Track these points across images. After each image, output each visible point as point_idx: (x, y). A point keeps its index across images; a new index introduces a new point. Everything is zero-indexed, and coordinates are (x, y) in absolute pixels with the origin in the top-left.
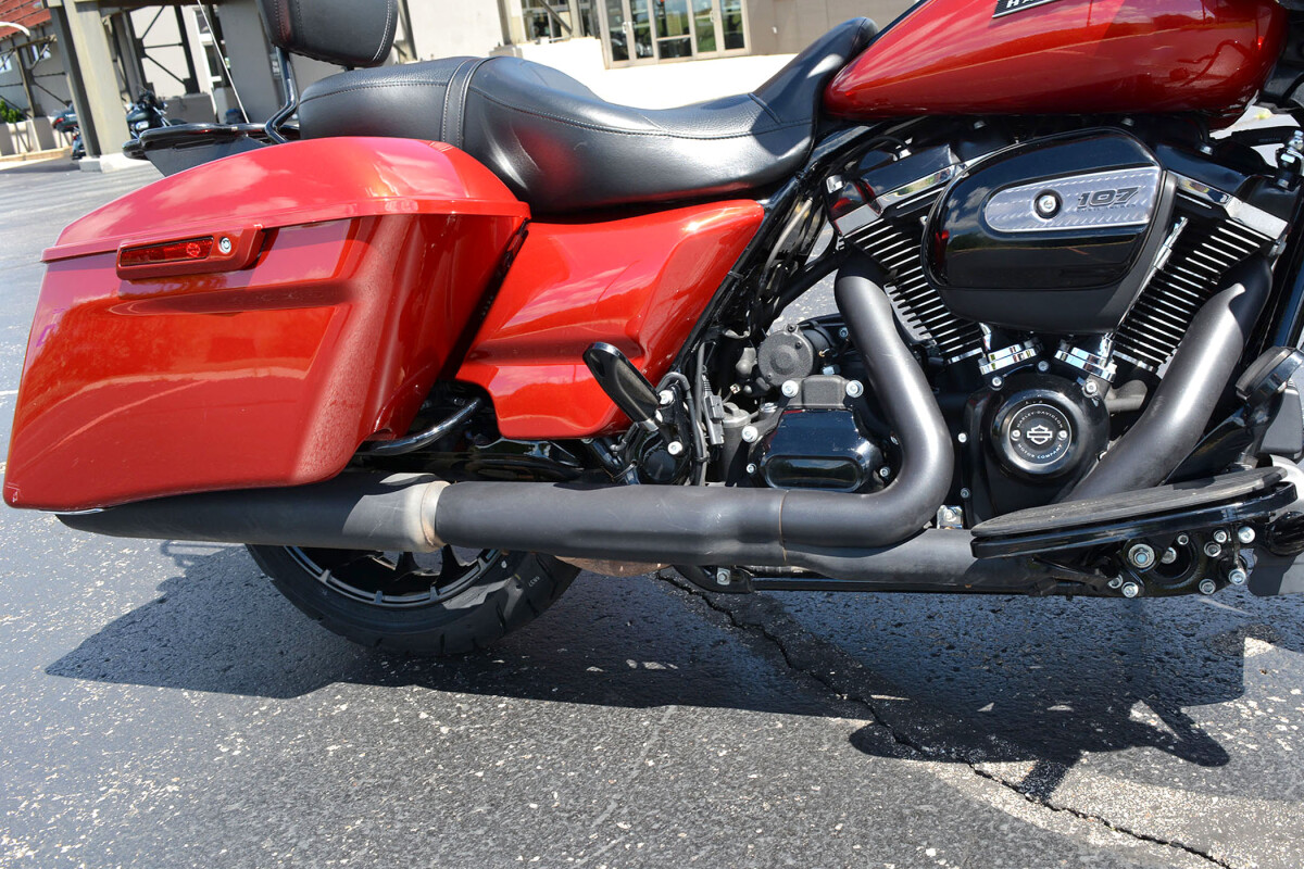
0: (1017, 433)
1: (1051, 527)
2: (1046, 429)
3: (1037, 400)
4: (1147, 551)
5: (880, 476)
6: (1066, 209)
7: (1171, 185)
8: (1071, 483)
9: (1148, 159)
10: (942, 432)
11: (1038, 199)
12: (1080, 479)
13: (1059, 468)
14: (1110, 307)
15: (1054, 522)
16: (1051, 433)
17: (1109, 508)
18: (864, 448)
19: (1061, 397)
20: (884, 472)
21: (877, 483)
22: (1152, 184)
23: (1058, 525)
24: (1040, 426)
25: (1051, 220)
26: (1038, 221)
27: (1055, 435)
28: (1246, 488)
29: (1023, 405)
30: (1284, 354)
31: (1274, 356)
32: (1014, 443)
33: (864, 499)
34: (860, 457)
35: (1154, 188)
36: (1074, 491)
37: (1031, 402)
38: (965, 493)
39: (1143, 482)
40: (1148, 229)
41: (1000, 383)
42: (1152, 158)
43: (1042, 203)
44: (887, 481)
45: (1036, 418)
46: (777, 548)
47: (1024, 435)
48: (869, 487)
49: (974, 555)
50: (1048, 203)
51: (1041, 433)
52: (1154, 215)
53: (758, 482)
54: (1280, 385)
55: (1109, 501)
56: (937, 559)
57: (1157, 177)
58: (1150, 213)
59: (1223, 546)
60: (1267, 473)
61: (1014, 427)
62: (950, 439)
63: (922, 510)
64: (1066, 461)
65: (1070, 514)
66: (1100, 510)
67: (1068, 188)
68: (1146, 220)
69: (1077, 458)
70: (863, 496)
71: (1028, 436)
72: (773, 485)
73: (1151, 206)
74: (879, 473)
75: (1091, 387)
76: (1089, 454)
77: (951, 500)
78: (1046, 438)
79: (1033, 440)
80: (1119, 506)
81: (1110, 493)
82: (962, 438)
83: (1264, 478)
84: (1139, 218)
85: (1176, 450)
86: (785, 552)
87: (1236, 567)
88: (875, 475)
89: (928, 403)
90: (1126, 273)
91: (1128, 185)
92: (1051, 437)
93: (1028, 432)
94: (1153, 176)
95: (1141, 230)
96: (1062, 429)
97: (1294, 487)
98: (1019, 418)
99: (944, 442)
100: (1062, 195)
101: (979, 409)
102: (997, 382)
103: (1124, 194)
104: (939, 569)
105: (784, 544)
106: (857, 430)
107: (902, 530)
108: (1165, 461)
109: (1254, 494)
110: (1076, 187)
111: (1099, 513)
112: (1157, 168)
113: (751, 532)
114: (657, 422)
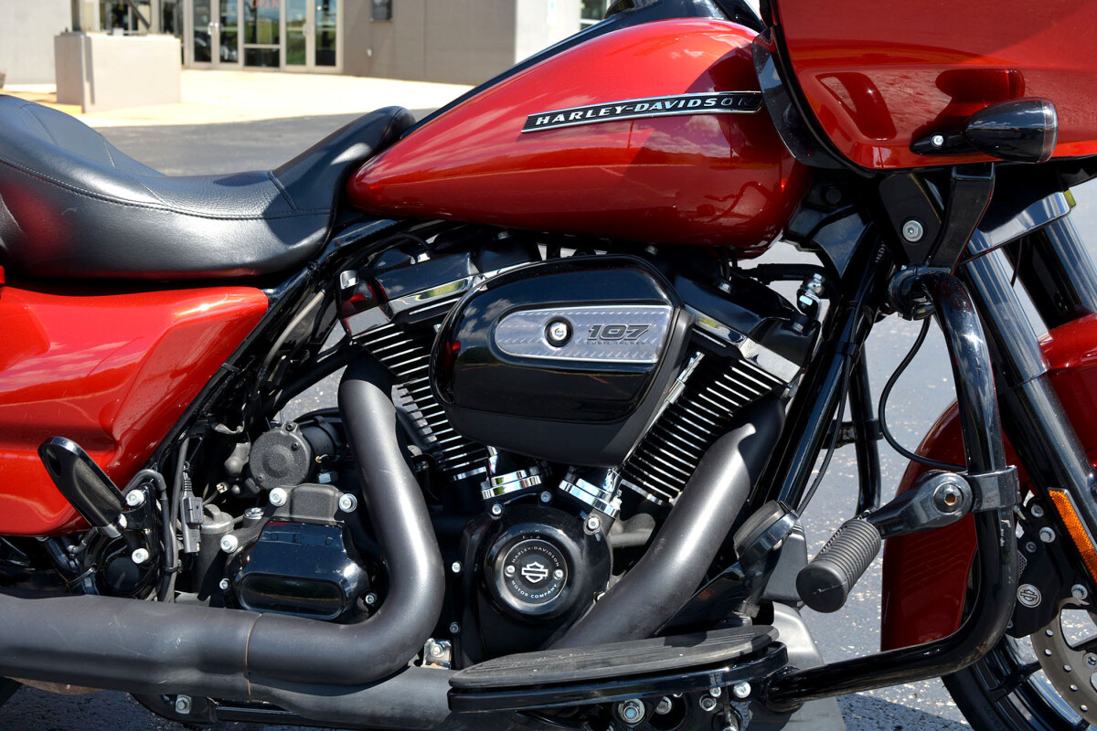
0: (511, 569)
1: (531, 682)
2: (542, 567)
3: (535, 535)
4: (637, 705)
5: (365, 603)
6: (577, 338)
7: (683, 325)
8: (565, 626)
9: (660, 297)
10: (434, 561)
11: (549, 325)
12: (573, 623)
13: (552, 610)
14: (614, 444)
15: (536, 677)
16: (546, 571)
17: (594, 664)
18: (351, 570)
19: (560, 534)
20: (370, 599)
21: (361, 611)
22: (663, 323)
23: (538, 681)
24: (536, 563)
25: (559, 349)
26: (547, 348)
27: (551, 574)
28: (734, 652)
29: (519, 539)
30: (777, 515)
31: (767, 517)
32: (507, 579)
33: (343, 630)
34: (345, 581)
35: (665, 328)
36: (567, 635)
37: (528, 536)
38: (454, 628)
39: (637, 631)
40: (656, 368)
41: (500, 512)
42: (665, 296)
43: (553, 329)
44: (372, 609)
45: (532, 553)
46: (241, 681)
47: (518, 570)
48: (351, 616)
49: (450, 707)
50: (559, 331)
51: (536, 570)
52: (663, 355)
53: (229, 601)
54: (774, 543)
55: (597, 654)
56: (416, 702)
57: (668, 316)
58: (659, 352)
59: (718, 700)
60: (759, 634)
61: (507, 564)
62: (442, 568)
63: (403, 647)
64: (558, 604)
65: (553, 668)
66: (584, 666)
67: (581, 318)
68: (654, 360)
69: (572, 599)
70: (342, 626)
71: (523, 573)
72: (245, 605)
73: (661, 346)
74: (364, 599)
75: (593, 523)
76: (585, 596)
77: (440, 633)
78: (541, 576)
79: (527, 577)
80: (605, 663)
81: (603, 641)
82: (456, 567)
83: (754, 640)
84: (648, 357)
85: (672, 598)
86: (249, 685)
87: (729, 724)
88: (360, 602)
89: (422, 529)
90: (633, 411)
91: (639, 322)
92: (546, 575)
93: (523, 569)
94: (664, 315)
95: (650, 369)
96: (558, 568)
97: (785, 649)
98: (514, 553)
99: (435, 572)
100: (574, 324)
101: (476, 537)
102: (497, 510)
103: (634, 330)
104: (417, 714)
105: (249, 676)
106: (345, 551)
107: (381, 668)
108: (662, 609)
109: (742, 658)
110: (589, 318)
111: (582, 671)
112: (669, 308)
113: (213, 661)
114: (120, 528)
